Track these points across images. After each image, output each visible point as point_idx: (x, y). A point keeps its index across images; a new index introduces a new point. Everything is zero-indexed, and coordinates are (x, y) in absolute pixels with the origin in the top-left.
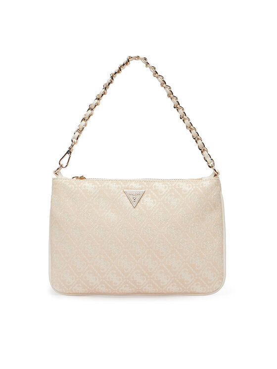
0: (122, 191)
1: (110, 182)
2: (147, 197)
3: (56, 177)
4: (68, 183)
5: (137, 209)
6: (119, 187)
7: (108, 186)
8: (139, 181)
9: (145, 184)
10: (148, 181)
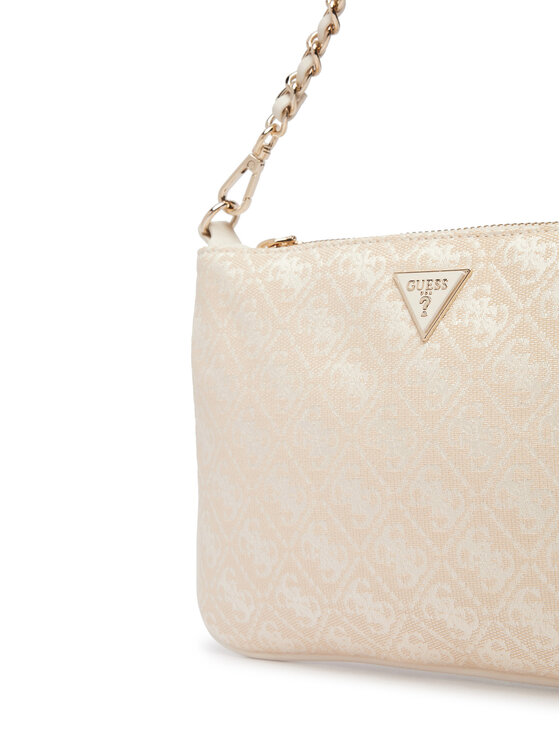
0: (388, 279)
1: (355, 248)
2: (477, 296)
3: (205, 245)
4: (229, 264)
5: (434, 345)
6: (378, 264)
7: (346, 264)
8: (458, 237)
9: (477, 244)
10: (492, 235)
